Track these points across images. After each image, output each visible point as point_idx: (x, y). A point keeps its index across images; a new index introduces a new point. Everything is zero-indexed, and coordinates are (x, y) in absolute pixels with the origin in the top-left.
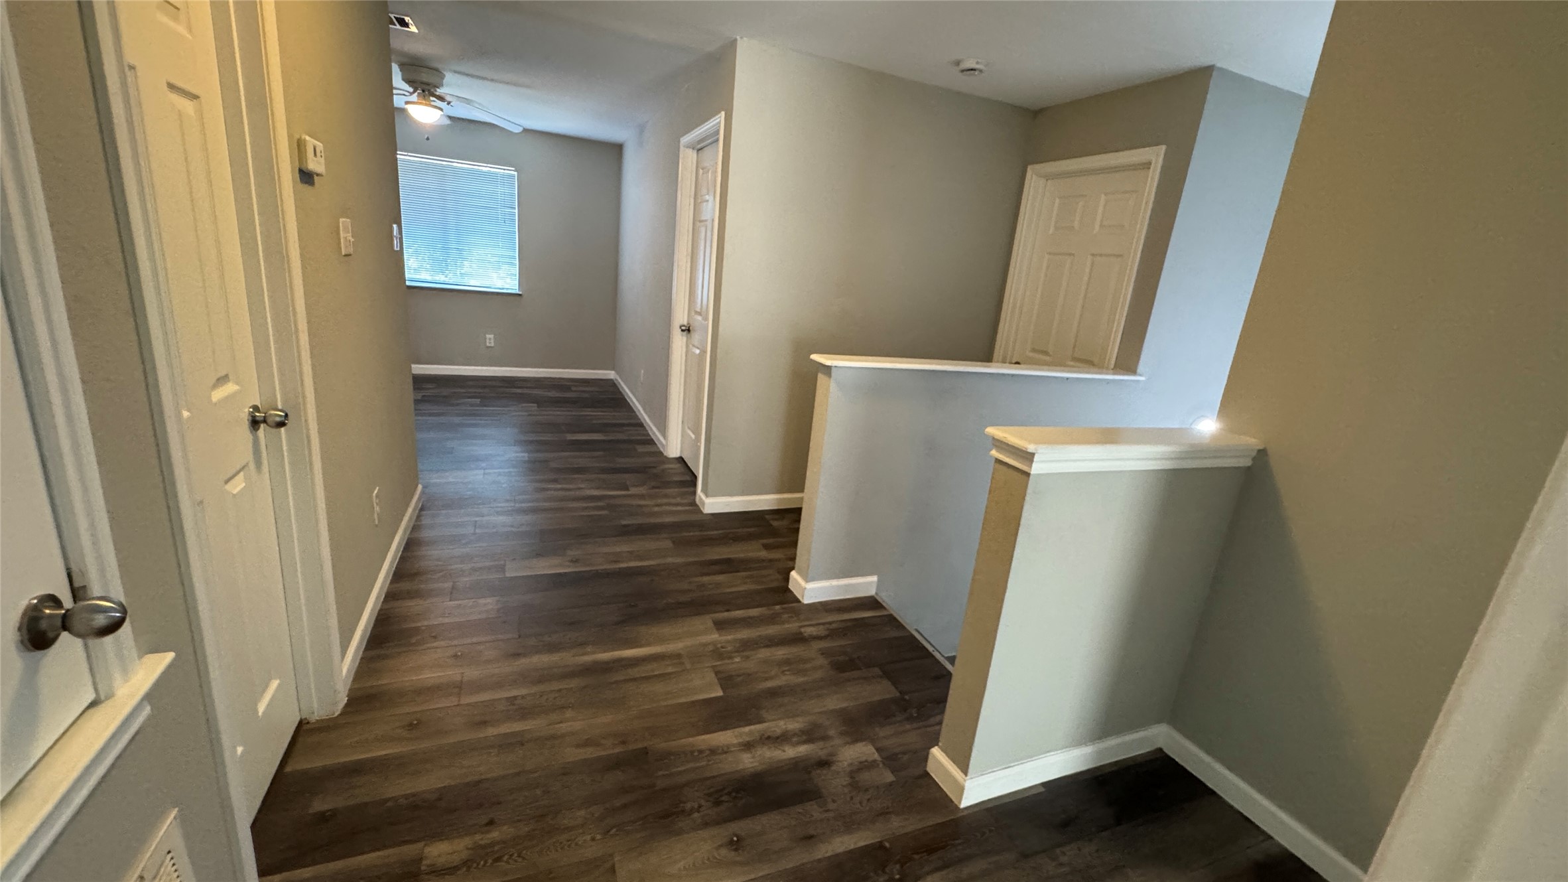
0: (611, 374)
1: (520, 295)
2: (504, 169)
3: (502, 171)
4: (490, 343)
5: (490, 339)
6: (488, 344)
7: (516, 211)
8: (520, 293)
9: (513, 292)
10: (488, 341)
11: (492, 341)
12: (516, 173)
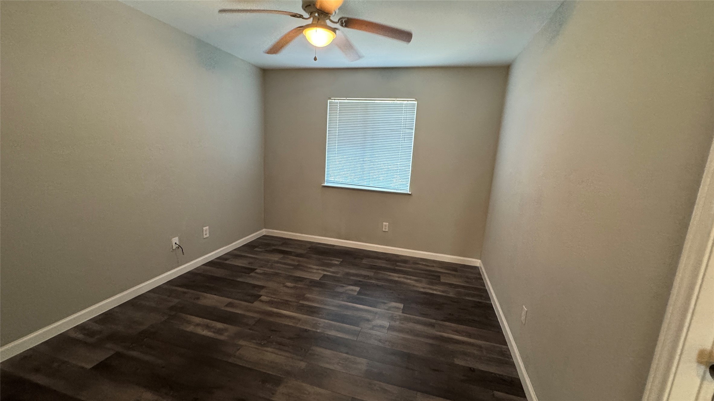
0: (477, 262)
1: (410, 194)
2: (408, 101)
3: (406, 102)
4: (385, 229)
5: (386, 226)
6: (384, 230)
7: (414, 131)
8: (410, 193)
9: (406, 192)
10: (384, 227)
11: (387, 227)
12: (416, 102)
